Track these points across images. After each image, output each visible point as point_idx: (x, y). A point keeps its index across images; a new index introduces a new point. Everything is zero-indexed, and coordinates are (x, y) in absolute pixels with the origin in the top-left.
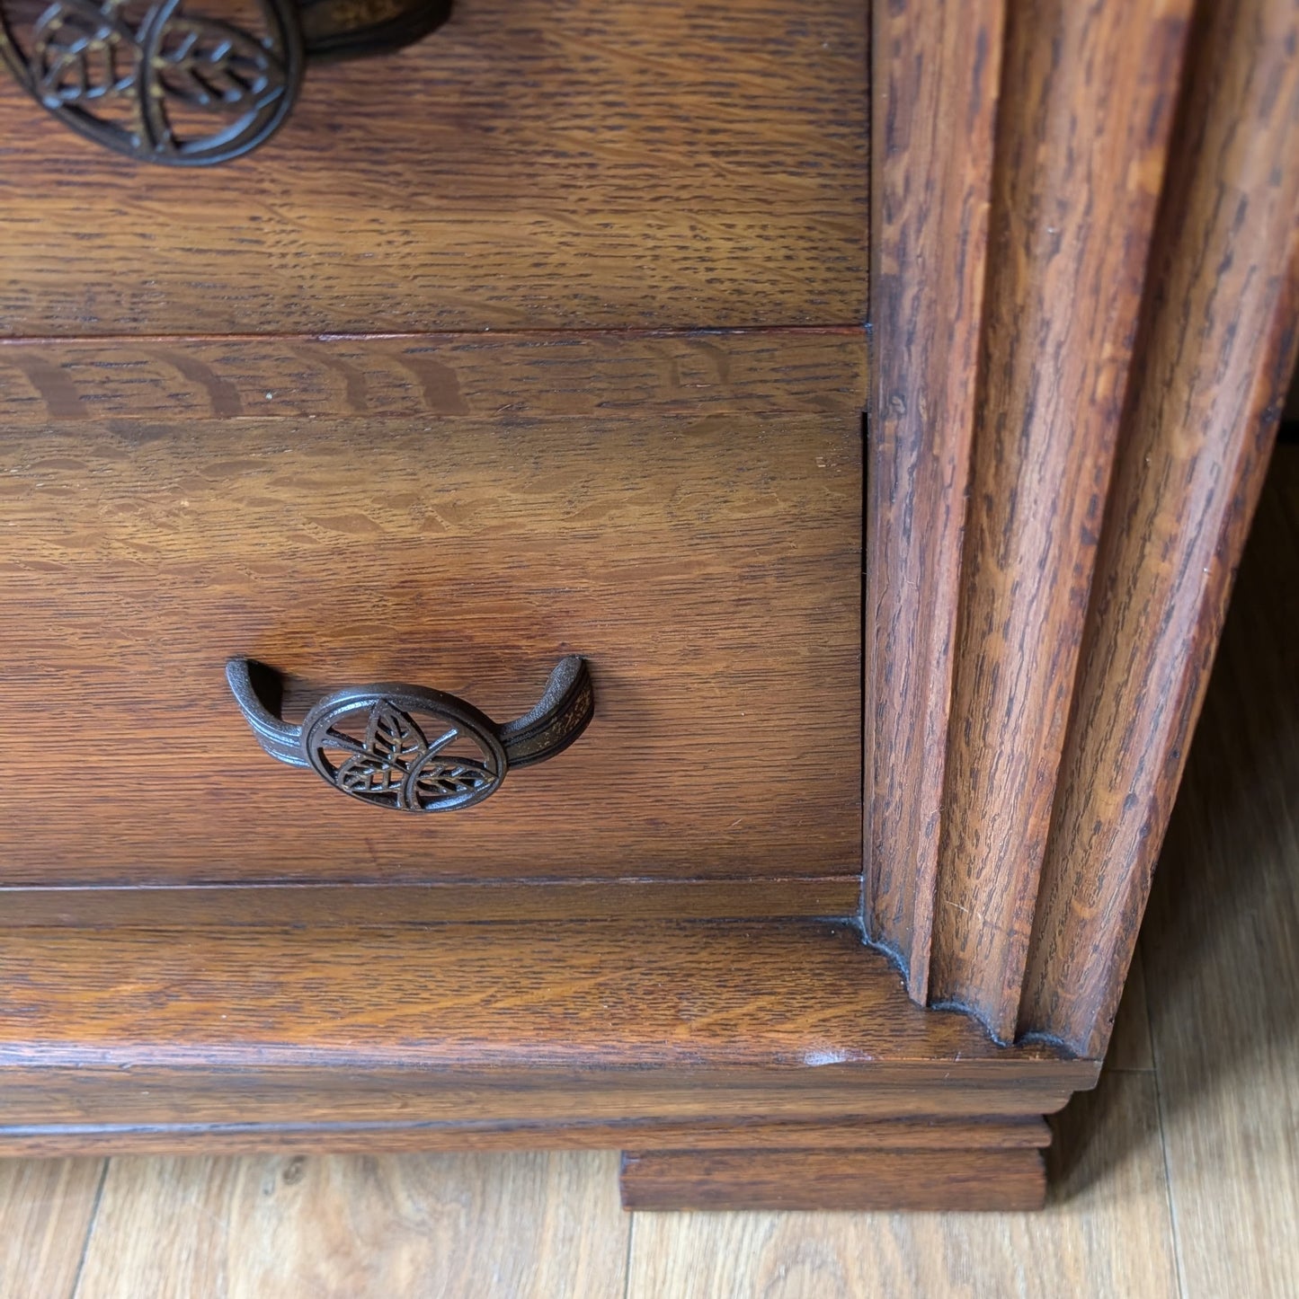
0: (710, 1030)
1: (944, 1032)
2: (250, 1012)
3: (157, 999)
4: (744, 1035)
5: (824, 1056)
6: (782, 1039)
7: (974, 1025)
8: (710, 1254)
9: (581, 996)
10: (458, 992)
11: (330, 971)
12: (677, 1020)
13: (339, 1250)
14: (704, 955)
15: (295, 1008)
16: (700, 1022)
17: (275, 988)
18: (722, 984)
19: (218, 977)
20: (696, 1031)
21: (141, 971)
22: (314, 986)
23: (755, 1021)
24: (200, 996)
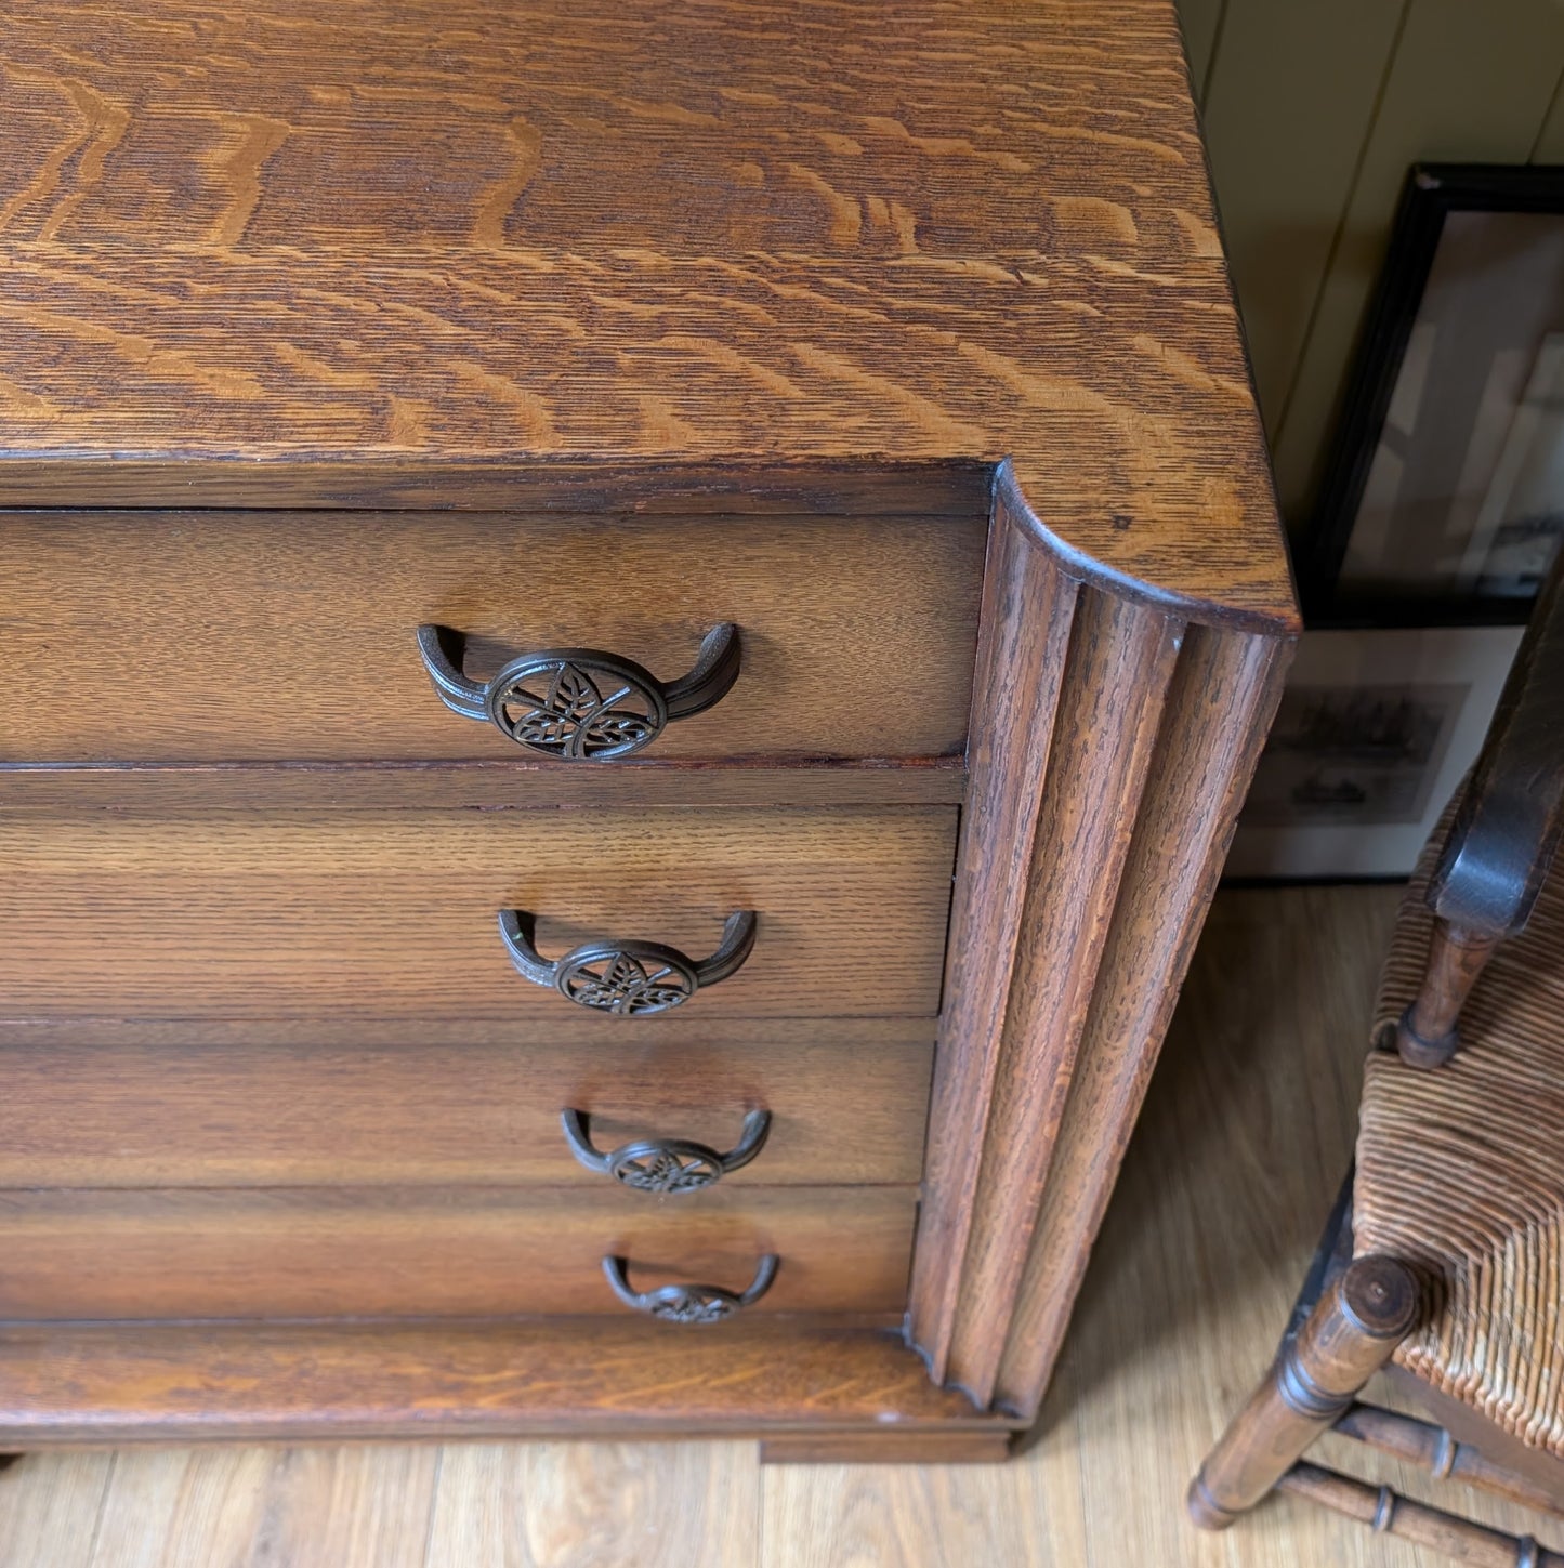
0: (825, 1401)
1: (951, 1402)
2: (578, 1389)
3: (526, 1380)
4: (843, 1404)
5: (888, 1416)
6: (864, 1405)
7: (966, 1399)
9: (754, 1380)
10: (689, 1375)
11: (618, 1362)
12: (807, 1393)
13: (589, 1489)
14: (818, 1353)
15: (600, 1386)
16: (819, 1395)
17: (589, 1373)
18: (830, 1371)
19: (556, 1365)
20: (818, 1402)
21: (516, 1362)
22: (610, 1372)
23: (848, 1394)
24: (548, 1378)
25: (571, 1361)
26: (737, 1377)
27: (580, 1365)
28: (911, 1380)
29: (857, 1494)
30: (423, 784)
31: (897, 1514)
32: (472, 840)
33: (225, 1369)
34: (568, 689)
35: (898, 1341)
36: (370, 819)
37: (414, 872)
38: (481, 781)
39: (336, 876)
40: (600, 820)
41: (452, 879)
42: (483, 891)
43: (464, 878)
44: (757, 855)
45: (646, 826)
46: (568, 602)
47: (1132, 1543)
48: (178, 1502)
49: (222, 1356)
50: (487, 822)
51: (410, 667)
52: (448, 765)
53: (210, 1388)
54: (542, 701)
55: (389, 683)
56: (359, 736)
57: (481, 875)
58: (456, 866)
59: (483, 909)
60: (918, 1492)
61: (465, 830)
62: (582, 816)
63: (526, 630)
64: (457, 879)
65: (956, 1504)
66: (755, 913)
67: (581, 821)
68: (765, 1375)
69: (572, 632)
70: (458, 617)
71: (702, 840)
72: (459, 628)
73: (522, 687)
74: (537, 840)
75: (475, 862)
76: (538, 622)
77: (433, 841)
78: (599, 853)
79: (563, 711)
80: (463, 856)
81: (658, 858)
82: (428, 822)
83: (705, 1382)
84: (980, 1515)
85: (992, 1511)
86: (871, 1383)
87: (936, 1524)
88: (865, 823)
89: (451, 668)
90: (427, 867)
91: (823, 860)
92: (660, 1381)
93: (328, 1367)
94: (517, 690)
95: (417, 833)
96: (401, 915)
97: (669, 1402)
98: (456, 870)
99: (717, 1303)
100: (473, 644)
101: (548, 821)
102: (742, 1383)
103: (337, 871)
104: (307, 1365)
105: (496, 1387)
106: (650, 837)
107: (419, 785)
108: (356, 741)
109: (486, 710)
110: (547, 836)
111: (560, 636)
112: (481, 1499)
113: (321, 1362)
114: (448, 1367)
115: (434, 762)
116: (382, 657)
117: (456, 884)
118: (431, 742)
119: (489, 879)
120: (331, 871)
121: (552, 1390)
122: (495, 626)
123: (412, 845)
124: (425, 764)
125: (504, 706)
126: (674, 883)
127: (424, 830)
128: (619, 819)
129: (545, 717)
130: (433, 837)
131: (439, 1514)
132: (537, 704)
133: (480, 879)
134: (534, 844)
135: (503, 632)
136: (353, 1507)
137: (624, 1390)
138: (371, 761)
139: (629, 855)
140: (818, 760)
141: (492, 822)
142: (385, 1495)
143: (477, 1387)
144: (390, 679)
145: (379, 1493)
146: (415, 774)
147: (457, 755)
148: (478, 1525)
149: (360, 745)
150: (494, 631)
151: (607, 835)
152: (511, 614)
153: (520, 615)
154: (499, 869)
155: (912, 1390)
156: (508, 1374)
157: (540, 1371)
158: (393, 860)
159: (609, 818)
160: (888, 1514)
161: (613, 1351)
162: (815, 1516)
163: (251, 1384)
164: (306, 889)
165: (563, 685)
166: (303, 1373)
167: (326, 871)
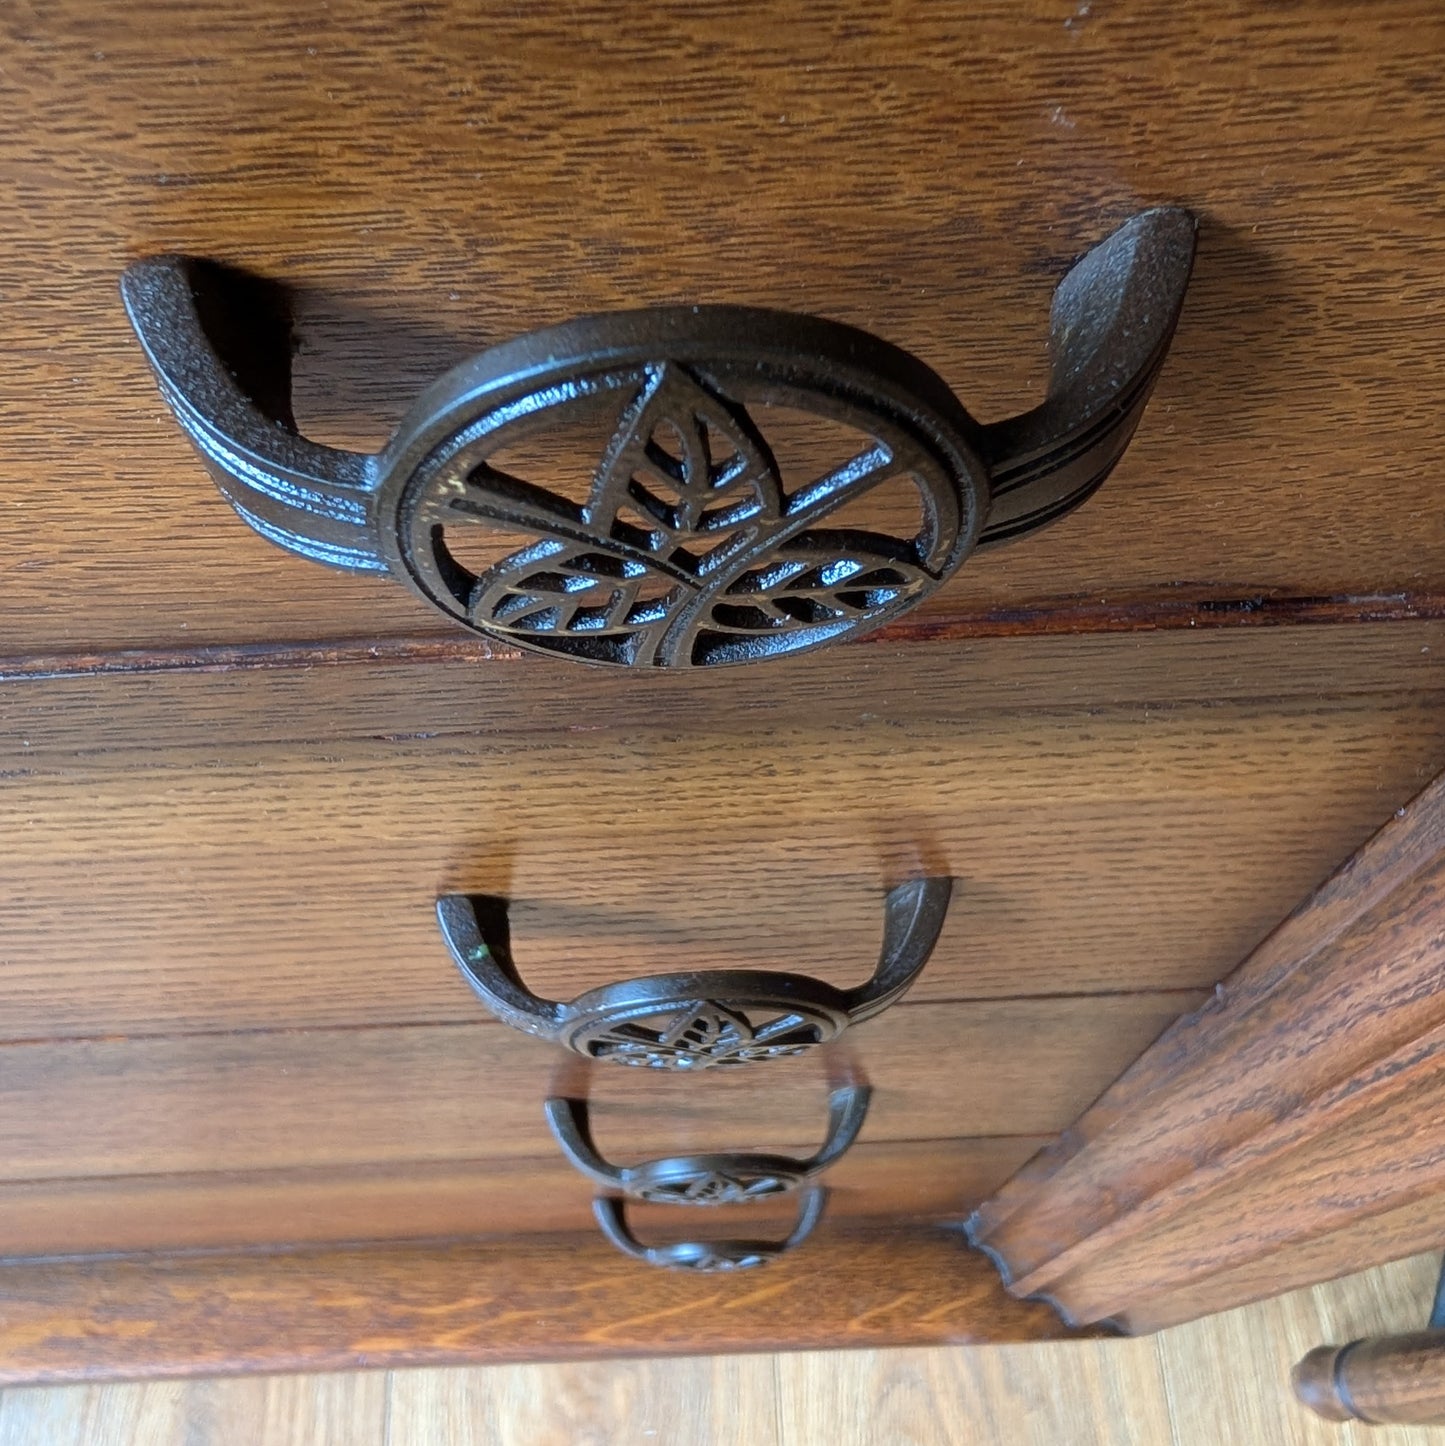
0: (874, 1323)
1: (1033, 1318)
2: (560, 1319)
3: (493, 1310)
4: (898, 1325)
7: (1054, 1313)
8: (835, 1377)
9: (782, 1297)
10: (699, 1295)
11: (608, 1281)
12: (851, 1314)
14: (860, 1259)
15: (588, 1313)
16: (866, 1316)
17: (573, 1297)
18: (878, 1283)
19: (530, 1289)
20: (864, 1323)
21: (476, 1286)
22: (598, 1294)
23: (903, 1312)
24: (521, 1306)
25: (548, 1283)
26: (759, 1295)
27: (560, 1288)
28: (982, 1291)
29: (892, 1379)
30: (235, 700)
31: (943, 1403)
32: (368, 795)
33: (112, 1309)
34: (668, 465)
35: (959, 1240)
36: (129, 767)
37: (253, 849)
38: (382, 687)
39: (89, 862)
40: (665, 746)
41: (336, 857)
42: (400, 871)
43: (356, 855)
44: (997, 793)
45: (769, 755)
46: (639, 144)
47: (1226, 1429)
48: (83, 1418)
49: (106, 1293)
50: (402, 761)
51: (131, 403)
52: (290, 654)
53: (94, 1335)
54: (572, 511)
55: (82, 456)
56: (43, 597)
57: (392, 848)
58: (342, 837)
59: (404, 895)
60: (964, 1372)
61: (353, 777)
62: (622, 742)
63: (489, 264)
64: (344, 857)
65: (1011, 1388)
66: (950, 879)
67: (619, 750)
68: (797, 1291)
69: (639, 262)
70: (255, 222)
71: (888, 773)
72: (265, 262)
73: (498, 462)
74: (516, 787)
75: (379, 828)
76: (528, 231)
77: (282, 798)
78: (652, 804)
79: (640, 538)
80: (353, 820)
81: (779, 807)
82: (261, 768)
83: (719, 1304)
84: (1041, 1399)
85: (1055, 1394)
86: (931, 1297)
87: (989, 1412)
88: (1277, 728)
89: (242, 404)
90: (277, 840)
91: (1141, 796)
92: (665, 1304)
93: (241, 1302)
94: (481, 476)
95: (243, 788)
96: (239, 911)
97: (676, 1332)
98: (339, 842)
99: (752, 1259)
100: (318, 320)
101: (540, 754)
102: (765, 1303)
103: (86, 856)
104: (216, 1301)
105: (456, 1320)
106: (772, 773)
107: (226, 701)
108: (40, 609)
109: (376, 541)
110: (536, 781)
111: (598, 281)
112: (445, 1402)
113: (233, 1296)
114: (394, 1297)
115: (254, 650)
116: (38, 375)
117: (343, 863)
118: (236, 603)
119: (415, 853)
120: (76, 856)
121: (527, 1321)
122: (383, 254)
123: (235, 807)
124: (233, 654)
125: (437, 532)
126: (802, 843)
127: (257, 781)
128: (710, 743)
129: (577, 564)
130: (282, 792)
131: (395, 1424)
132: (555, 520)
133: (394, 854)
134: (506, 795)
135: (412, 275)
136: (292, 1417)
137: (620, 1318)
138: (93, 650)
139: (717, 805)
140: (1235, 604)
141: (413, 761)
142: (329, 1401)
143: (432, 1321)
144: (82, 442)
145: (321, 1399)
146: (208, 679)
147: (309, 629)
148: (443, 1434)
149: (54, 619)
150: (379, 272)
151: (673, 772)
152: (437, 201)
153: (468, 207)
154: (435, 837)
155: (983, 1303)
156: (470, 1302)
157: (509, 1297)
158: (204, 834)
159: (682, 743)
160: (931, 1404)
161: (598, 1267)
162: (844, 1409)
163: (145, 1327)
164: (32, 884)
165: (653, 452)
166: (212, 1312)
167: (63, 857)
